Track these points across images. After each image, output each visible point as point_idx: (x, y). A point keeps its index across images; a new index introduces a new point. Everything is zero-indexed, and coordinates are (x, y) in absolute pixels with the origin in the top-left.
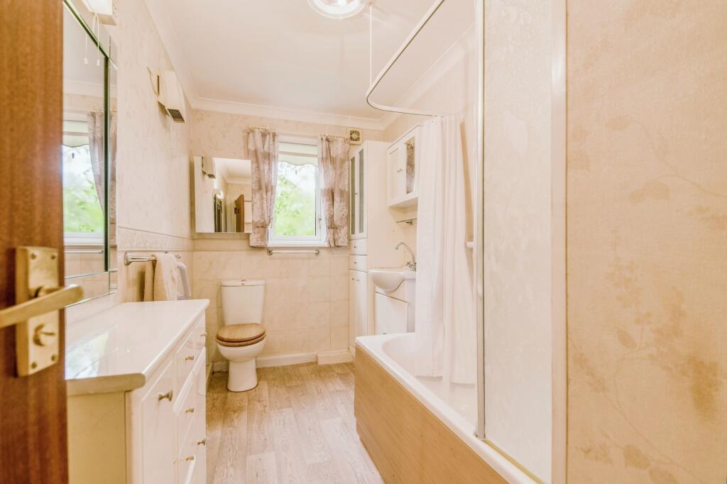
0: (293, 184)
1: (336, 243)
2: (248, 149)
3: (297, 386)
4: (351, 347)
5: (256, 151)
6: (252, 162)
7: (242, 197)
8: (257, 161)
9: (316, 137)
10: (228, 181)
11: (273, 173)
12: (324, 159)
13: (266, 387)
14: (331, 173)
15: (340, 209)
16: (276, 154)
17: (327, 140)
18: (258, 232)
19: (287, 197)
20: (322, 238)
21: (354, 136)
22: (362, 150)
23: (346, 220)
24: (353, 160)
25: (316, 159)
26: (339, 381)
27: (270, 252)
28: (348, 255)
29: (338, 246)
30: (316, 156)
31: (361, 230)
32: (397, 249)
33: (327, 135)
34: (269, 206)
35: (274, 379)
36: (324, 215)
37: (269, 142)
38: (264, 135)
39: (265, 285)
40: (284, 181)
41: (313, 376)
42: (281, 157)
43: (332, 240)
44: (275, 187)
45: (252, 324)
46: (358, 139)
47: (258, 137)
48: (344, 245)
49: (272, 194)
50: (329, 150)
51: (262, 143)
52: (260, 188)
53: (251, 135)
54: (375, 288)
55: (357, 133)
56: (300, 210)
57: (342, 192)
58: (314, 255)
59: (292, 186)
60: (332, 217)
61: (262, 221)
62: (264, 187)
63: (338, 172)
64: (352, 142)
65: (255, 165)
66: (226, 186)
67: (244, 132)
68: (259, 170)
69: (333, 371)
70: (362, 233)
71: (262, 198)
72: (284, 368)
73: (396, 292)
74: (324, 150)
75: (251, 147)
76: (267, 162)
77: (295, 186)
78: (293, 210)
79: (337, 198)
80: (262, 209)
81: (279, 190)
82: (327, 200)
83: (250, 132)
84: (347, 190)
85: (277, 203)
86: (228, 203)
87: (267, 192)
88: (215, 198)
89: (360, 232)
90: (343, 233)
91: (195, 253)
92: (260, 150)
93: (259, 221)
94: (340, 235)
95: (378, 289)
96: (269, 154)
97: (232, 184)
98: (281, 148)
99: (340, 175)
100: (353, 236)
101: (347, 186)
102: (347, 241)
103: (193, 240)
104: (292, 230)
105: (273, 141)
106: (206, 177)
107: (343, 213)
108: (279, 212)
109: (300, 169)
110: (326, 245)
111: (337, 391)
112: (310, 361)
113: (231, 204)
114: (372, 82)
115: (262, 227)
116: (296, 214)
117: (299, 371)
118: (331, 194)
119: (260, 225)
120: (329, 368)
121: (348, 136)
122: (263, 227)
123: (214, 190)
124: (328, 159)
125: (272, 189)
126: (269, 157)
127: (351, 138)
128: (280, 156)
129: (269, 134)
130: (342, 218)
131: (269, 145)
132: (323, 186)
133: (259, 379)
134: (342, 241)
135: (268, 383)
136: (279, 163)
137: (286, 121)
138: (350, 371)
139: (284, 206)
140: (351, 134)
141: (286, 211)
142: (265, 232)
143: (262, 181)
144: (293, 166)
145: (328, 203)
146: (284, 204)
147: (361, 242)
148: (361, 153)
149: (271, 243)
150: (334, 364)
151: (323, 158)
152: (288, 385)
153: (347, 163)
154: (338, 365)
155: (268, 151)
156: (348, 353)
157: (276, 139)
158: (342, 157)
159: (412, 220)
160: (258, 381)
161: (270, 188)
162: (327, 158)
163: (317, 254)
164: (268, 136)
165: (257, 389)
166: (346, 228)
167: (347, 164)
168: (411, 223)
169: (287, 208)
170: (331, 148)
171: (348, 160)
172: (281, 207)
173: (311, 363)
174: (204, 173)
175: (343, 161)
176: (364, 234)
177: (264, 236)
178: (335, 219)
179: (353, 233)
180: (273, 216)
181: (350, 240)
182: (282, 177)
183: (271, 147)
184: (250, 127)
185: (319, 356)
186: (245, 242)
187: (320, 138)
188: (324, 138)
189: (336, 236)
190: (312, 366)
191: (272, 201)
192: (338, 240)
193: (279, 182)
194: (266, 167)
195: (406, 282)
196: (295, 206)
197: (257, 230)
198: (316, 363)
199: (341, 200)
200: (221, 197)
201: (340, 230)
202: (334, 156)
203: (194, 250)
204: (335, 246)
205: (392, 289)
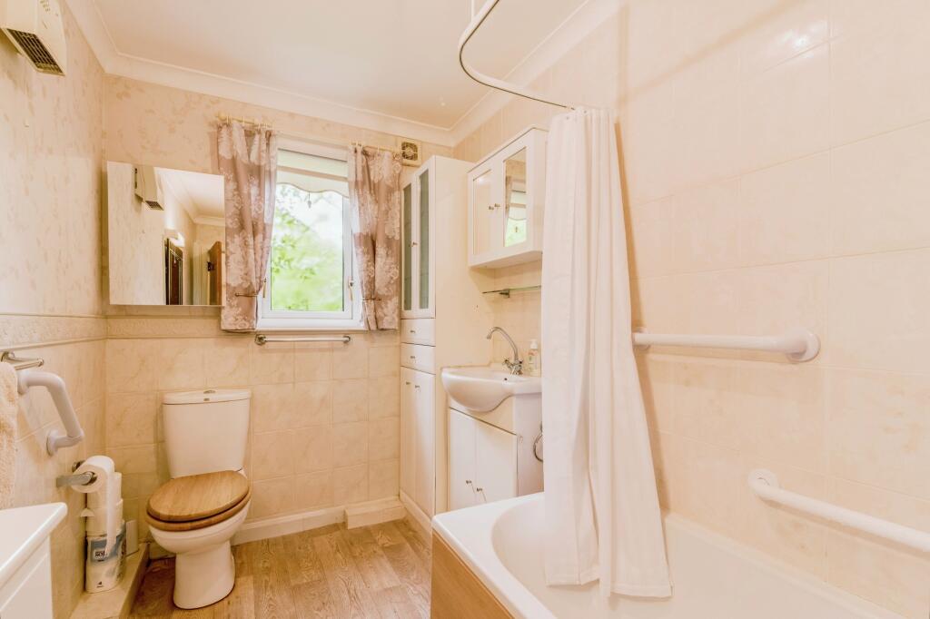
0: (303, 225)
1: (380, 323)
2: (218, 155)
3: (310, 585)
4: (402, 493)
5: (234, 160)
6: (227, 180)
7: (218, 245)
8: (236, 179)
9: (345, 148)
10: (197, 221)
11: (267, 202)
12: (360, 184)
13: (252, 592)
14: (371, 208)
15: (385, 267)
16: (272, 170)
17: (365, 153)
18: (238, 306)
19: (293, 246)
20: (355, 316)
21: (409, 151)
22: (427, 171)
23: (395, 286)
24: (408, 190)
25: (346, 184)
26: (388, 566)
27: (261, 339)
28: (397, 344)
29: (382, 330)
30: (345, 179)
31: (424, 303)
32: (489, 337)
33: (364, 144)
34: (259, 259)
35: (268, 570)
36: (358, 277)
37: (259, 148)
38: (249, 135)
39: (252, 399)
40: (288, 218)
41: (339, 556)
42: (281, 175)
43: (372, 318)
44: (271, 225)
45: (223, 474)
46: (414, 157)
47: (238, 135)
48: (391, 327)
49: (264, 238)
50: (367, 169)
51: (245, 148)
52: (242, 227)
53: (224, 131)
54: (447, 401)
55: (414, 147)
56: (315, 269)
57: (389, 242)
58: (342, 344)
59: (302, 228)
60: (371, 282)
61: (246, 285)
62: (249, 226)
63: (383, 209)
64: (405, 161)
65: (232, 186)
66: (192, 228)
67: (211, 125)
68: (239, 195)
69: (375, 542)
70: (424, 310)
71: (246, 244)
72: (286, 541)
73: (492, 414)
74: (360, 169)
75: (224, 152)
76: (256, 182)
77: (308, 229)
78: (304, 267)
79: (381, 250)
80: (246, 263)
81: (278, 233)
82: (364, 253)
83: (223, 125)
84: (397, 237)
85: (275, 255)
86: (196, 254)
87: (255, 234)
88: (167, 245)
89: (421, 307)
90: (390, 307)
91: (110, 342)
92: (242, 159)
93: (240, 285)
94: (385, 310)
95: (454, 404)
96: (259, 167)
97: (203, 226)
98: (282, 160)
99: (387, 212)
100: (407, 313)
101: (398, 231)
102: (397, 320)
103: (107, 317)
104: (302, 302)
105: (268, 144)
106: (145, 206)
107: (390, 274)
108: (278, 271)
109: (316, 201)
110: (362, 326)
111: (386, 590)
112: (333, 522)
113: (201, 256)
114: (476, 14)
115: (246, 296)
116: (308, 274)
117: (314, 547)
118: (370, 244)
119: (241, 293)
120: (366, 535)
121: (399, 150)
122: (249, 295)
123: (166, 231)
124: (365, 184)
125: (264, 229)
126: (258, 173)
127: (404, 155)
128: (280, 173)
129: (259, 132)
130: (389, 283)
131: (260, 151)
132: (357, 229)
133: (238, 572)
134: (389, 321)
135: (255, 582)
136: (279, 188)
137: (292, 115)
138: (404, 540)
139: (288, 261)
140: (403, 148)
141: (290, 268)
142: (251, 304)
143: (246, 213)
144: (303, 194)
145: (366, 258)
146: (288, 256)
147: (421, 324)
148: (424, 178)
149: (262, 324)
150: (374, 526)
151: (356, 182)
152: (293, 583)
153: (396, 193)
154: (382, 527)
155: (257, 163)
156: (397, 504)
157: (273, 141)
158: (389, 182)
159: (509, 290)
160: (236, 577)
161: (260, 227)
162: (363, 183)
163: (346, 342)
164: (257, 137)
165: (232, 598)
166: (395, 300)
167: (398, 197)
168: (507, 294)
169: (293, 263)
170: (371, 167)
171: (399, 190)
172: (282, 262)
173: (335, 527)
174: (139, 199)
175: (390, 191)
176: (430, 311)
177: (249, 312)
178: (377, 285)
179: (408, 306)
180: (267, 275)
181: (401, 318)
182: (284, 212)
183: (264, 155)
184: (223, 116)
185: (348, 513)
186: (213, 322)
187: (351, 148)
188: (359, 150)
189: (380, 313)
190: (338, 533)
191: (263, 252)
192: (382, 319)
193: (277, 220)
194: (254, 191)
195: (514, 399)
196: (306, 262)
197: (235, 302)
198: (344, 524)
199: (387, 255)
200: (180, 242)
201: (386, 303)
202: (376, 181)
203: (108, 337)
204: (376, 329)
205: (484, 409)
